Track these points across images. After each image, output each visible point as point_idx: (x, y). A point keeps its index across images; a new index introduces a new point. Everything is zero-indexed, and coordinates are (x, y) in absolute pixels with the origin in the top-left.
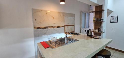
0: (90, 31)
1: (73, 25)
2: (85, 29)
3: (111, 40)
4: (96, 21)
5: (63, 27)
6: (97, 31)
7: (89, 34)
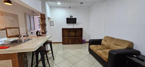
0: (38, 32)
1: (17, 28)
2: (31, 32)
3: (51, 35)
4: (42, 24)
5: (3, 30)
6: (44, 31)
7: (38, 34)
